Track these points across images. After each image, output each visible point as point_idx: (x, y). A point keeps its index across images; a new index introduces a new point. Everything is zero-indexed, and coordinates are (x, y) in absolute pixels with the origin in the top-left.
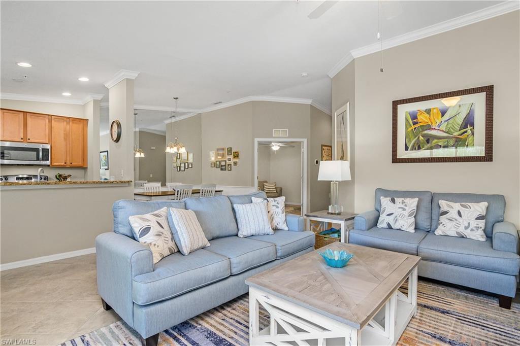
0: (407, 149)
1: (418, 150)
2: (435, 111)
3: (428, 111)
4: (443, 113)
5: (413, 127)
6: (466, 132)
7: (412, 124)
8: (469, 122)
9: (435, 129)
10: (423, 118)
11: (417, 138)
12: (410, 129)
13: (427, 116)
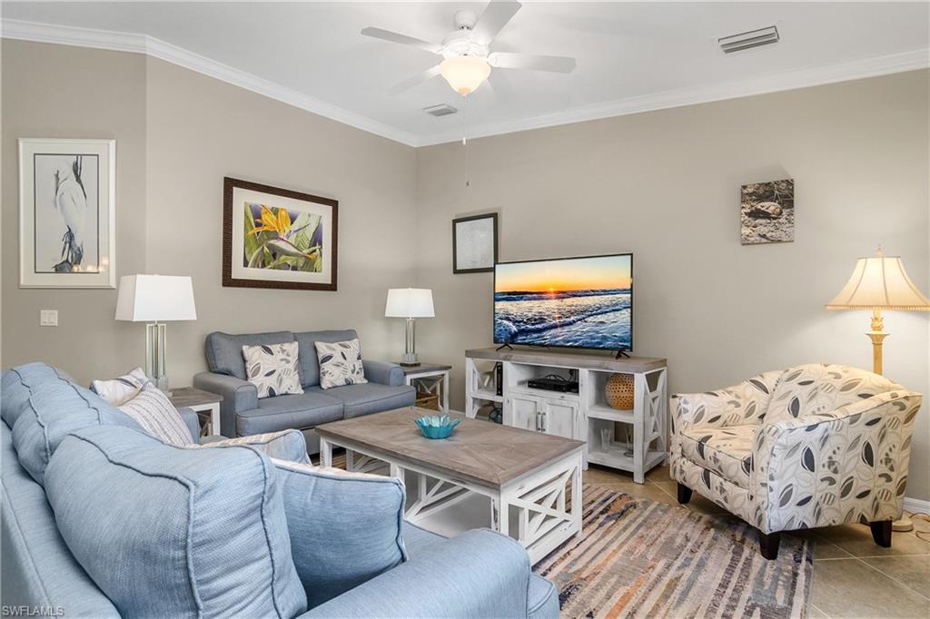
0: (246, 264)
1: (262, 267)
2: (283, 213)
3: (276, 211)
4: (293, 219)
5: (256, 230)
6: (315, 251)
7: (253, 224)
8: (317, 240)
9: (283, 239)
10: (268, 218)
11: (259, 249)
12: (250, 233)
13: (273, 216)
